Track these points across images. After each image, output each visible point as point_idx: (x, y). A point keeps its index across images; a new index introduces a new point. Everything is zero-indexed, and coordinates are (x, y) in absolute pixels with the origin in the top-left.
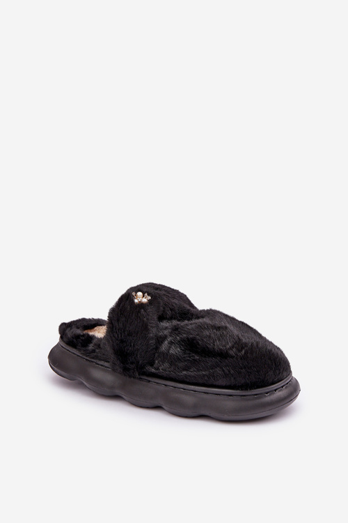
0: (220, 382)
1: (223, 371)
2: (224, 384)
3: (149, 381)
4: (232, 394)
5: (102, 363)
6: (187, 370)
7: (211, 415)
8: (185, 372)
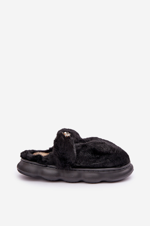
0: (109, 165)
1: (111, 160)
2: (111, 166)
3: (76, 170)
4: (115, 169)
5: (51, 166)
6: (94, 162)
7: (107, 180)
8: (94, 163)
